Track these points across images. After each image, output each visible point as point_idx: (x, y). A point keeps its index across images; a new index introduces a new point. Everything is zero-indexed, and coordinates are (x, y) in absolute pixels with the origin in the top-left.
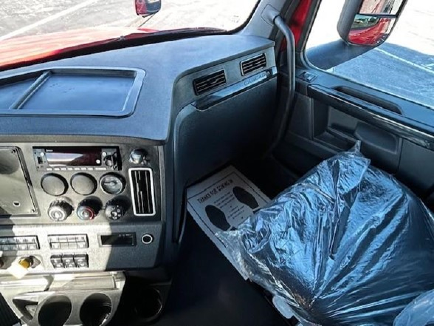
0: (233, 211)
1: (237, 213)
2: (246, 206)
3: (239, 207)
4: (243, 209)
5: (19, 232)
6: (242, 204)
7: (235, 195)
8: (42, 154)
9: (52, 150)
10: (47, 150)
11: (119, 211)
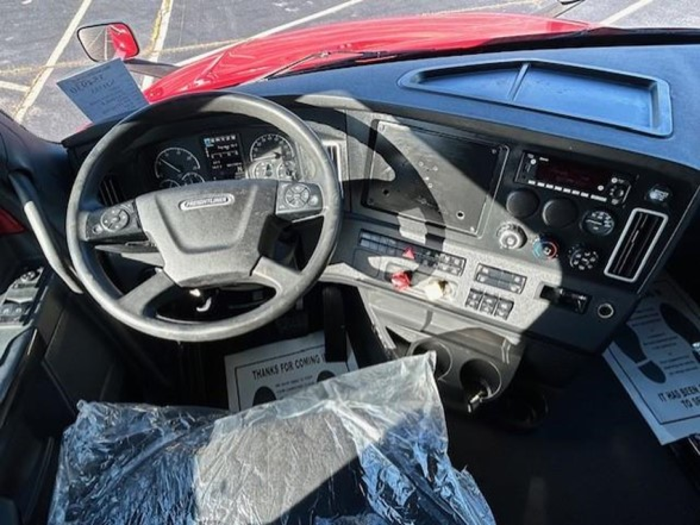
0: (655, 339)
1: (663, 343)
2: (680, 337)
3: (668, 336)
4: (674, 341)
5: (449, 249)
6: (672, 333)
7: (663, 314)
8: (533, 162)
9: (547, 160)
10: (541, 159)
11: (593, 260)
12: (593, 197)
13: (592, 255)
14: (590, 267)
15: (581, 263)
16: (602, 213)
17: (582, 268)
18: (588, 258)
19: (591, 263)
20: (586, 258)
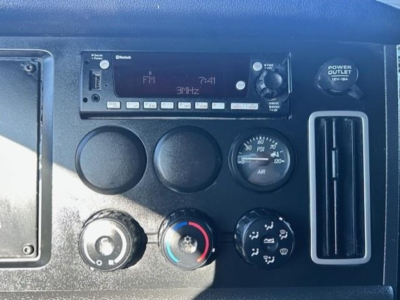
8: (105, 64)
9: (129, 57)
10: (118, 57)
11: (283, 235)
12: (234, 106)
13: (279, 226)
14: (284, 252)
15: (264, 249)
16: (261, 140)
17: (269, 260)
18: (274, 234)
19: (283, 244)
20: (269, 235)
